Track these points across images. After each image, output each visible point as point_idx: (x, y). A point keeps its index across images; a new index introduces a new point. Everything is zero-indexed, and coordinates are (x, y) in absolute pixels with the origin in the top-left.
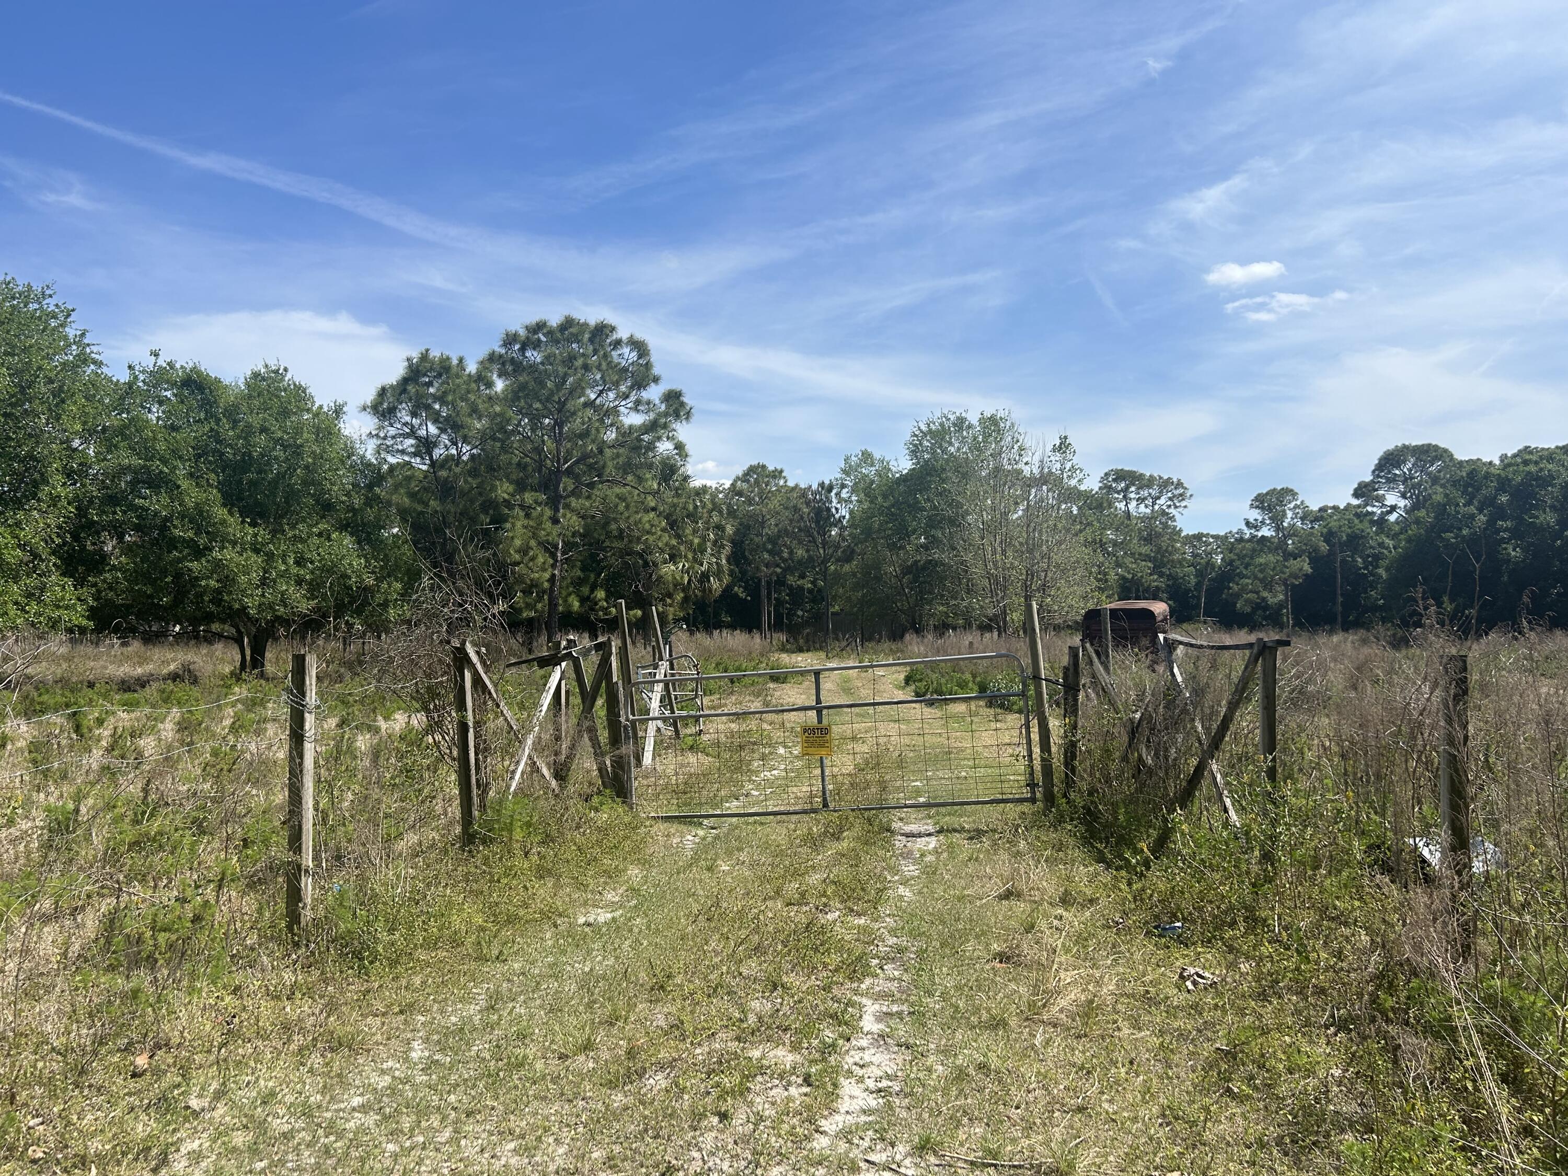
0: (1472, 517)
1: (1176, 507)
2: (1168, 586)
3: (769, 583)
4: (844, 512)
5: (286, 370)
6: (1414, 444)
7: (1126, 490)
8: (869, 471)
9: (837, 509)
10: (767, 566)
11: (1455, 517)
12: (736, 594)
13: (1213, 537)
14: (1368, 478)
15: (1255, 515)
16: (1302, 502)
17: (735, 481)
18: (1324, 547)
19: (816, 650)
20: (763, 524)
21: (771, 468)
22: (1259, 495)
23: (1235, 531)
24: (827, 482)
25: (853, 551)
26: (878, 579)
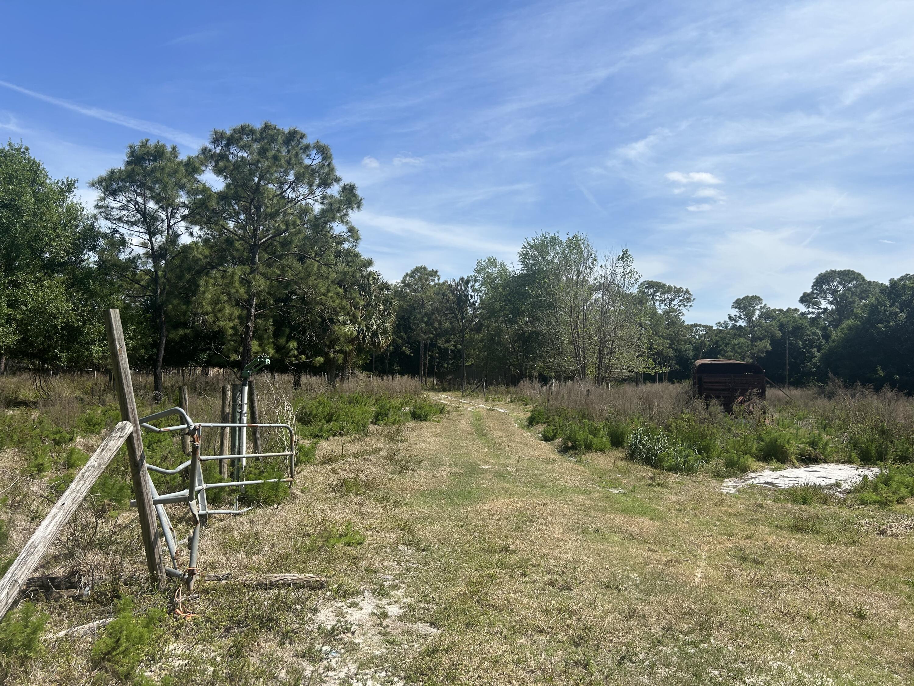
0: (896, 314)
1: (685, 306)
2: (675, 356)
3: (425, 345)
4: (476, 298)
5: (27, 149)
6: (838, 270)
7: (653, 294)
8: (494, 271)
9: (471, 296)
10: (425, 333)
11: (884, 314)
12: (404, 352)
13: (703, 326)
14: (809, 290)
15: (734, 312)
16: (765, 305)
17: (405, 277)
18: (779, 334)
19: (455, 390)
20: (423, 306)
21: (430, 269)
22: (738, 300)
23: (722, 322)
24: (466, 278)
25: (482, 325)
26: (499, 343)
